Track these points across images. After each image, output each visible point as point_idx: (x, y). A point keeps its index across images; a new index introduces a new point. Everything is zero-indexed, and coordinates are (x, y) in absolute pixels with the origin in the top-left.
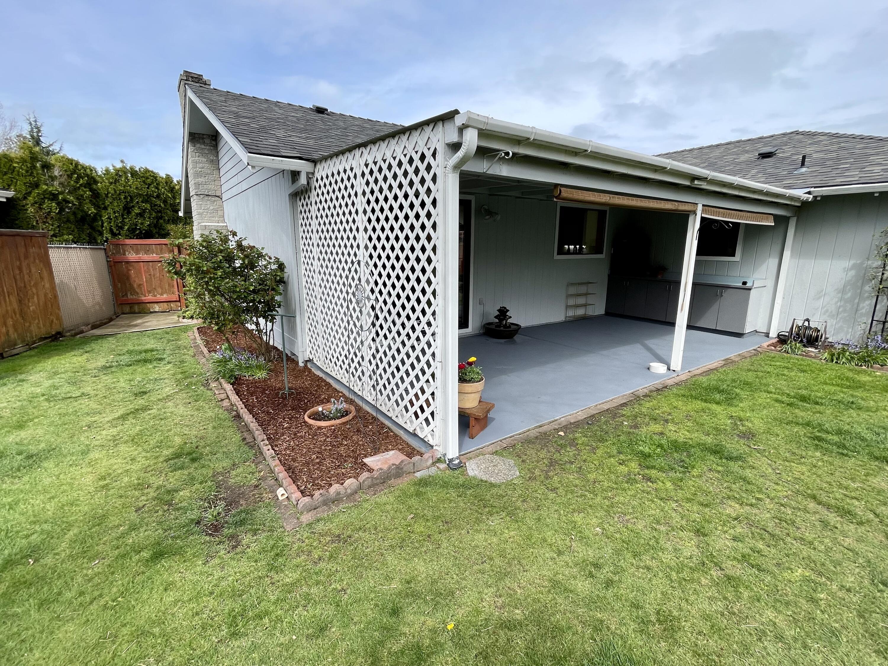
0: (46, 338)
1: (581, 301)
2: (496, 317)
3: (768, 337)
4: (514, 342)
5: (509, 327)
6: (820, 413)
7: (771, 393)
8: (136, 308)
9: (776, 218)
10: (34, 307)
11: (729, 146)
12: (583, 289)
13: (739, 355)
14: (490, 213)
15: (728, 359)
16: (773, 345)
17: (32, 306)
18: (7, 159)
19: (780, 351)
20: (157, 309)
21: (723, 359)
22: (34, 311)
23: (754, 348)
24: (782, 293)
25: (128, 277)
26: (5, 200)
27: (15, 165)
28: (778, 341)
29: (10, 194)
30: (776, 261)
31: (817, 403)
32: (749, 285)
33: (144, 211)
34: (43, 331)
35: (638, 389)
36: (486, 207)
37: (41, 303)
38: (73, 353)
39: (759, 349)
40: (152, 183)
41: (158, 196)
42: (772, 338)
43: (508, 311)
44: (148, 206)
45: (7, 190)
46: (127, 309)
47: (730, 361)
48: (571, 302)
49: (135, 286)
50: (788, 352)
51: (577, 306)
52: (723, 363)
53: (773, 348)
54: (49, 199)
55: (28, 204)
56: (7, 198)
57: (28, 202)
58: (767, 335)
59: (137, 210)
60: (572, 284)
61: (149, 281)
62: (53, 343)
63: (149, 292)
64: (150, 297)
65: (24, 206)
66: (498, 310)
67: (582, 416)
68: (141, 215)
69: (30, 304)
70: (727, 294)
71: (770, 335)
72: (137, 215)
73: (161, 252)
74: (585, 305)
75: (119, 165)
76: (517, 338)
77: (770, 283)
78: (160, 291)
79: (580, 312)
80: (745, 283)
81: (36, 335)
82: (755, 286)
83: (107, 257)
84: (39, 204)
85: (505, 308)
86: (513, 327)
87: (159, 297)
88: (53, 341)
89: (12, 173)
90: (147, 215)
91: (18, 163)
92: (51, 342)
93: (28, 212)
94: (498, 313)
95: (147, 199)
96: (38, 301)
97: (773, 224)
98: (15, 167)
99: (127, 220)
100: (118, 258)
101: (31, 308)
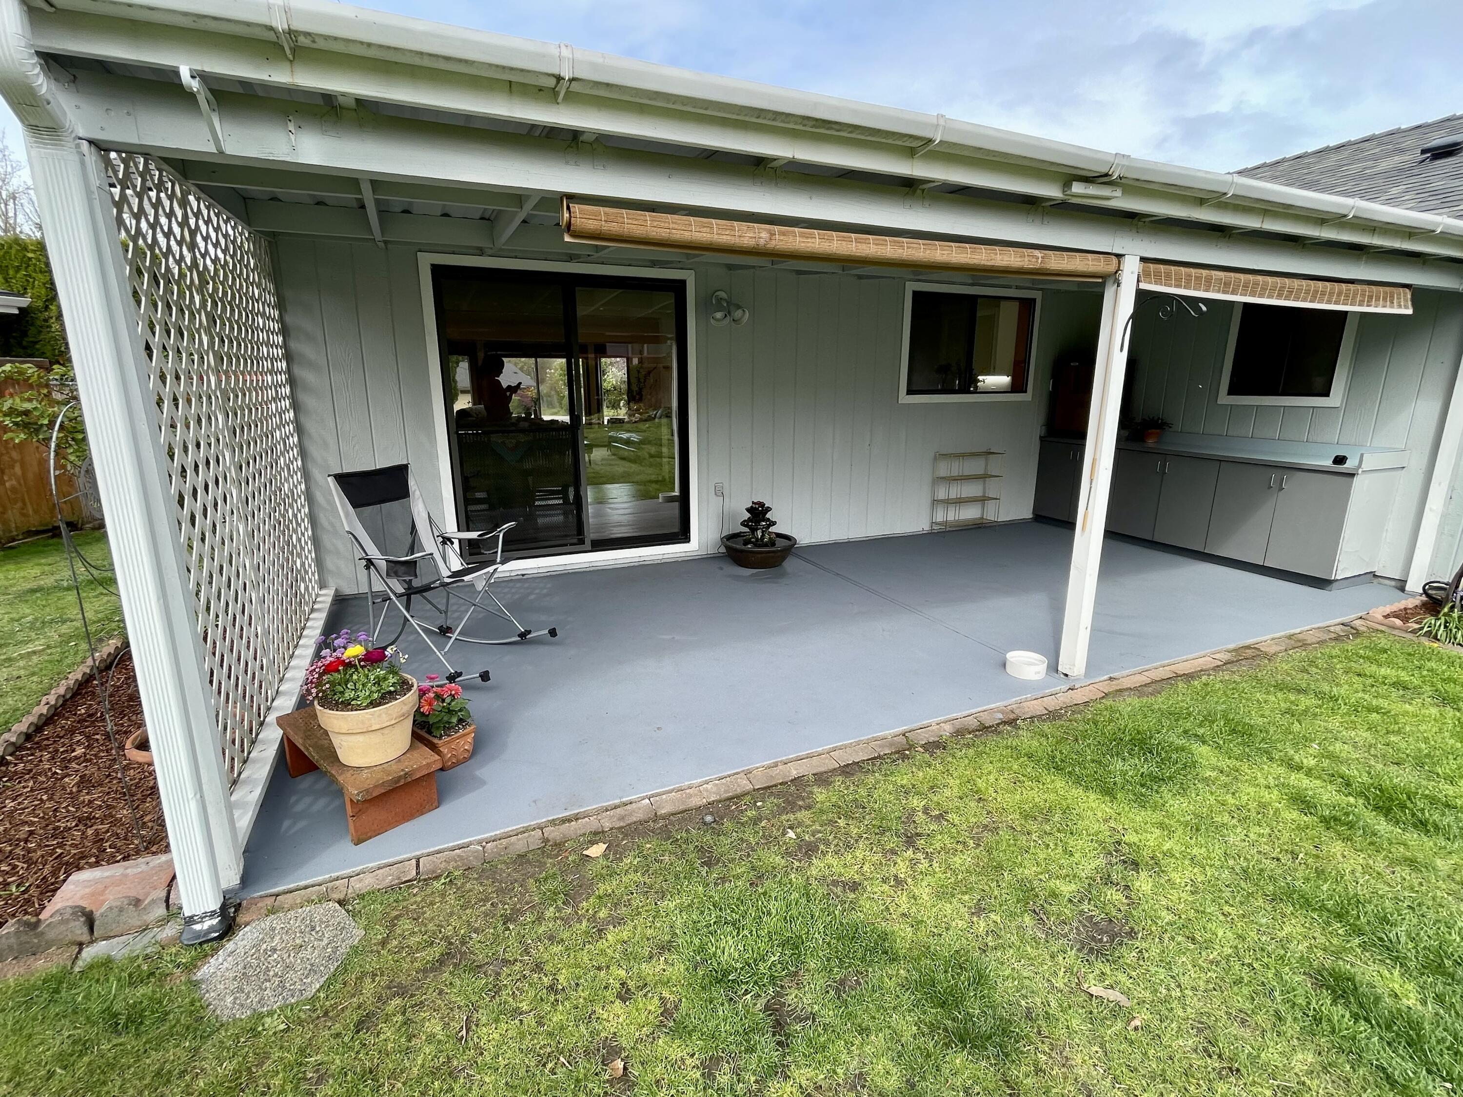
0: (38, 533)
1: (972, 490)
2: (743, 524)
3: (1402, 589)
4: (783, 575)
5: (772, 543)
6: (1412, 863)
7: (1299, 768)
9: (1419, 295)
10: (14, 482)
11: (1367, 144)
12: (975, 467)
13: (1290, 637)
14: (729, 307)
15: (1248, 647)
16: (1404, 615)
17: (10, 479)
18: (19, 245)
19: (1414, 632)
21: (1232, 646)
22: (14, 489)
23: (1345, 619)
24: (1445, 486)
26: (16, 312)
27: (30, 255)
28: (1424, 605)
29: (24, 302)
30: (1436, 407)
31: (1422, 825)
32: (1349, 465)
34: (34, 522)
35: (925, 722)
36: (722, 294)
37: (30, 476)
38: (36, 561)
39: (1358, 623)
42: (1413, 595)
43: (769, 509)
45: (19, 295)
47: (1250, 652)
48: (946, 492)
50: (1436, 637)
51: (960, 502)
52: (1226, 657)
53: (1398, 622)
55: (52, 318)
56: (20, 309)
57: (51, 315)
58: (1401, 585)
60: (945, 456)
62: (51, 541)
65: (46, 320)
66: (748, 510)
67: (712, 793)
69: (6, 478)
70: (1292, 483)
71: (1407, 588)
74: (983, 500)
76: (790, 564)
77: (1417, 462)
79: (970, 513)
80: (1340, 460)
81: (17, 528)
82: (1365, 466)
85: (762, 505)
86: (781, 543)
88: (53, 537)
89: (26, 268)
91: (34, 251)
92: (49, 538)
93: (53, 330)
94: (747, 515)
96: (24, 474)
97: (1410, 311)
98: (30, 259)
101: (8, 485)
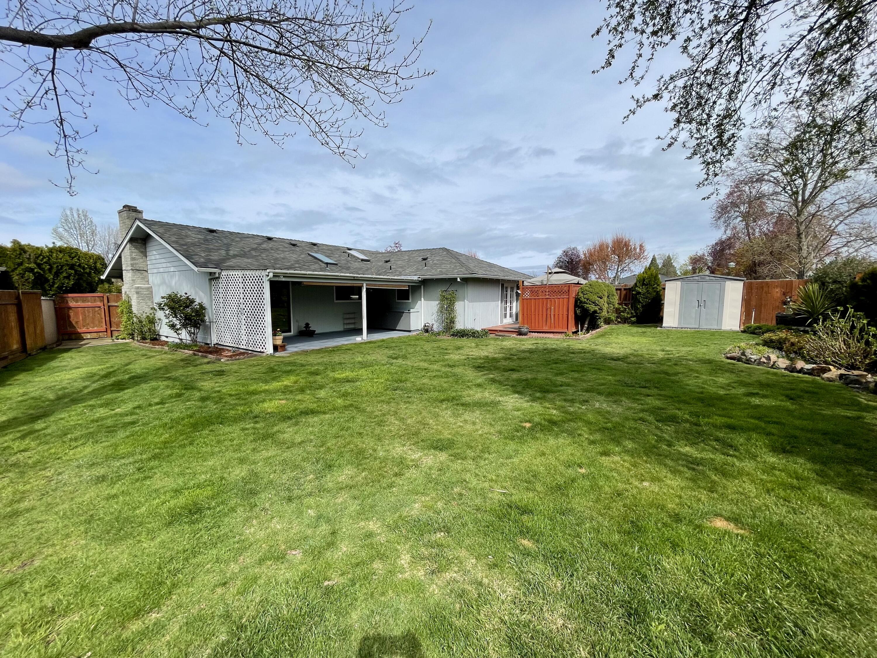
0: (41, 349)
1: (353, 321)
2: (304, 327)
5: (311, 331)
8: (73, 337)
12: (352, 316)
20: (89, 337)
24: (423, 314)
25: (69, 317)
29: (3, 269)
33: (70, 275)
40: (75, 257)
41: (79, 266)
44: (73, 272)
46: (66, 337)
48: (346, 322)
49: (74, 323)
51: (349, 324)
54: (28, 271)
59: (65, 274)
60: (346, 314)
61: (84, 320)
63: (84, 326)
64: (84, 329)
68: (68, 277)
70: (404, 315)
72: (65, 277)
73: (95, 301)
74: (354, 323)
75: (51, 246)
76: (314, 336)
77: (420, 310)
78: (92, 325)
79: (352, 326)
80: (409, 311)
82: (412, 311)
83: (55, 304)
84: (22, 276)
85: (308, 323)
86: (313, 331)
87: (91, 329)
90: (72, 278)
94: (305, 325)
95: (72, 267)
96: (40, 328)
99: (56, 281)
100: (63, 305)
